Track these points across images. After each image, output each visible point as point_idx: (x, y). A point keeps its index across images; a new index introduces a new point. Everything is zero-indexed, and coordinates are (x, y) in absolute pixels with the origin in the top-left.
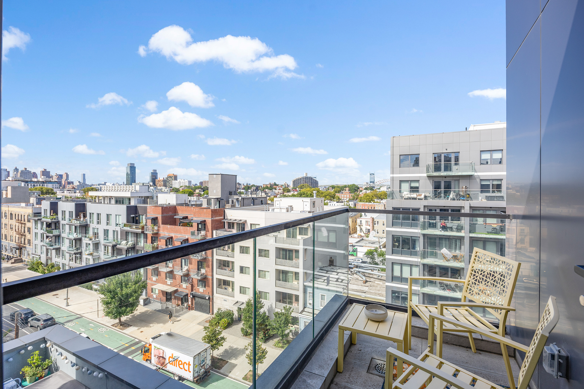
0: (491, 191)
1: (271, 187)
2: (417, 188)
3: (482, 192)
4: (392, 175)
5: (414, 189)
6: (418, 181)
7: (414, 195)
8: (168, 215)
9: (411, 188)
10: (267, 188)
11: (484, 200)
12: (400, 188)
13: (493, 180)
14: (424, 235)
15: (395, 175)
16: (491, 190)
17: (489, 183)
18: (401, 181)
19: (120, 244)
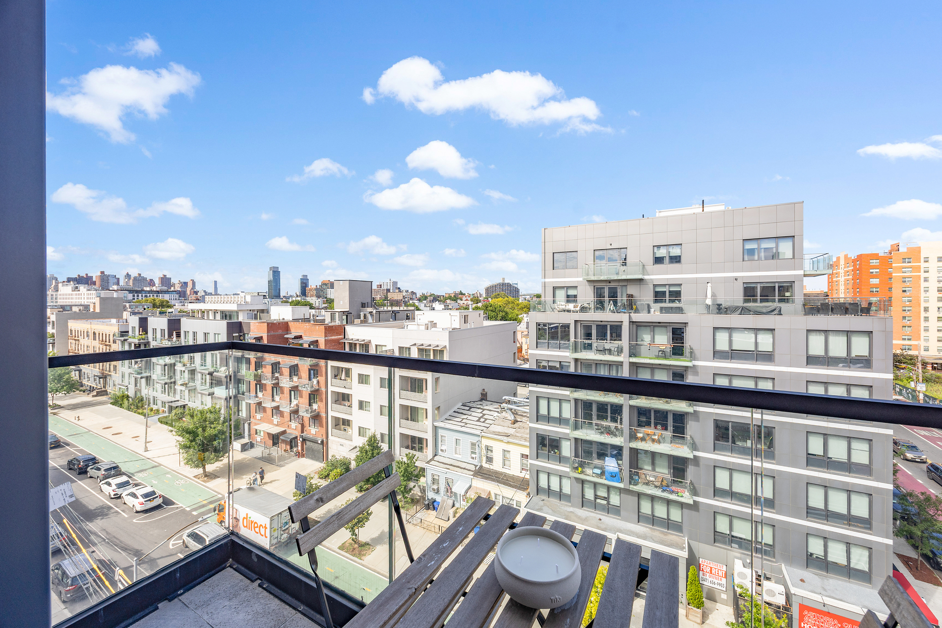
0: (667, 301)
1: (455, 296)
2: (575, 296)
3: (656, 301)
4: (543, 280)
5: (571, 299)
6: (576, 287)
7: (571, 306)
8: (276, 334)
9: (568, 296)
10: (450, 298)
11: (658, 313)
12: (554, 296)
13: (670, 285)
14: (576, 360)
15: (547, 280)
16: (667, 298)
17: (666, 289)
18: (555, 288)
19: (218, 371)
